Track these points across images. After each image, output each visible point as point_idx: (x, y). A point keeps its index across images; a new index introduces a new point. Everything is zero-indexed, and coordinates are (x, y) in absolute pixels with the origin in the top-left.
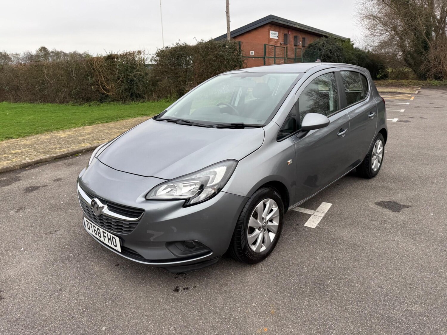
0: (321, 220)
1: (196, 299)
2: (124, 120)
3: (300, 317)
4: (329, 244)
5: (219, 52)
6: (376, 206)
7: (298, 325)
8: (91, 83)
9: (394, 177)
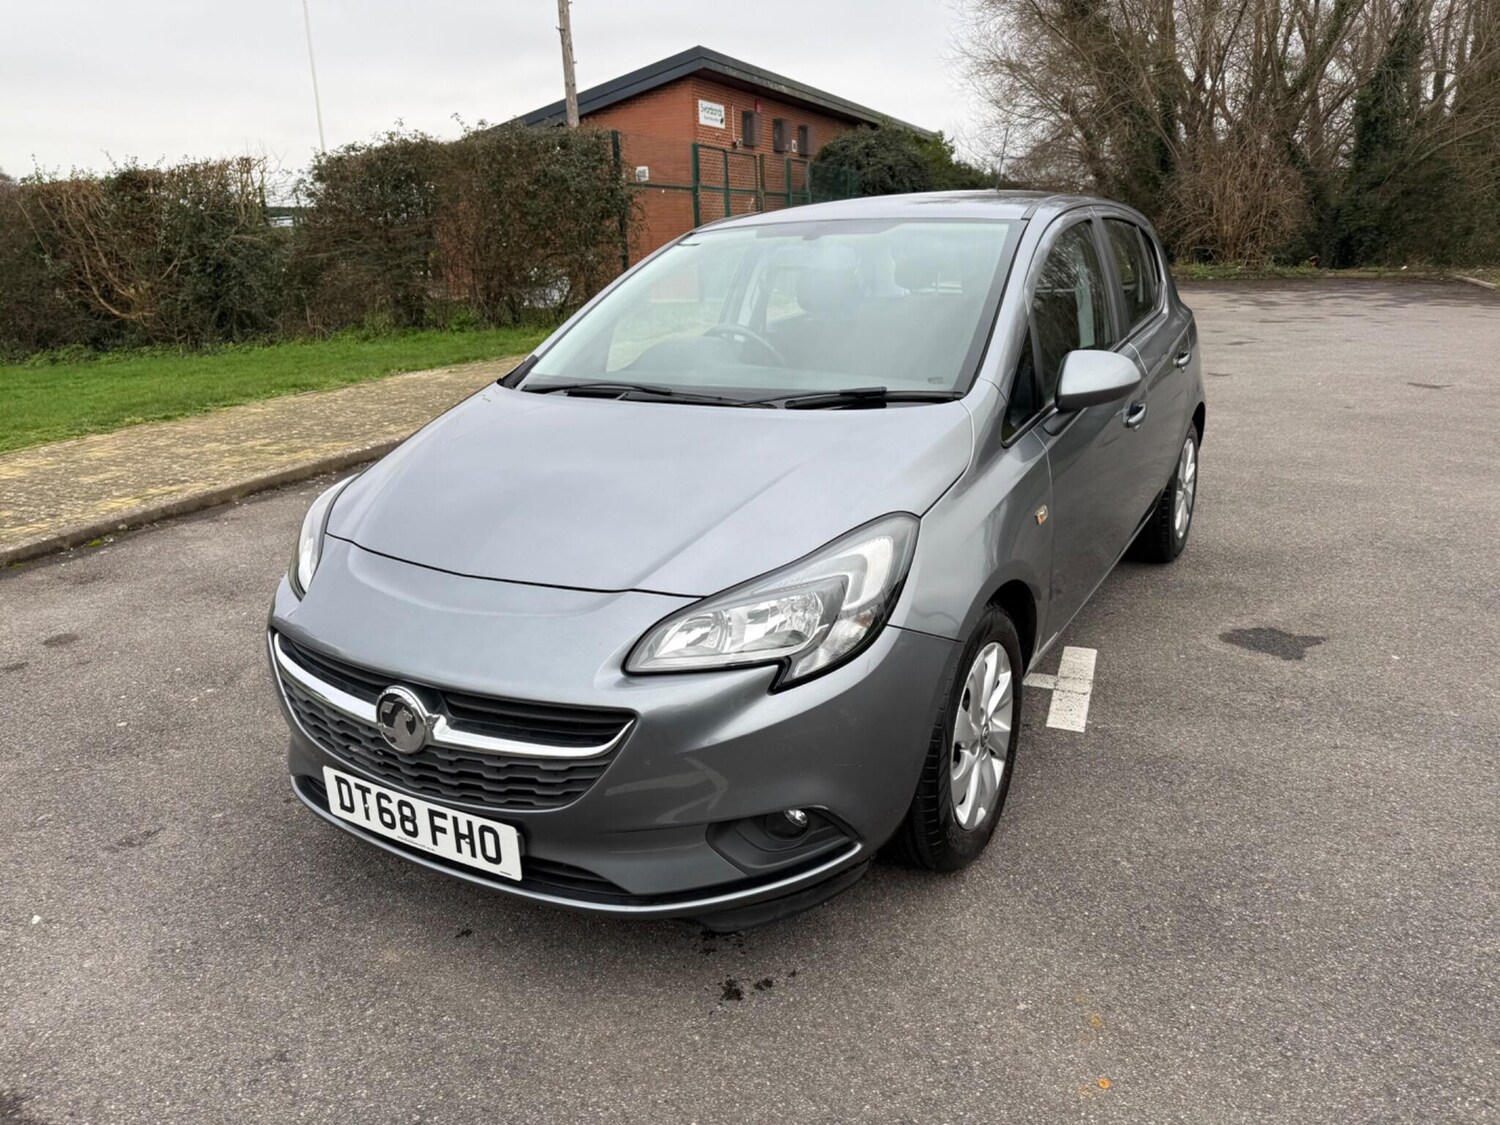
0: (1090, 703)
1: (820, 1017)
2: (232, 409)
3: (1188, 1025)
4: (1154, 778)
5: (548, 165)
6: (1228, 646)
7: (1196, 1050)
8: (54, 278)
9: (1232, 553)
